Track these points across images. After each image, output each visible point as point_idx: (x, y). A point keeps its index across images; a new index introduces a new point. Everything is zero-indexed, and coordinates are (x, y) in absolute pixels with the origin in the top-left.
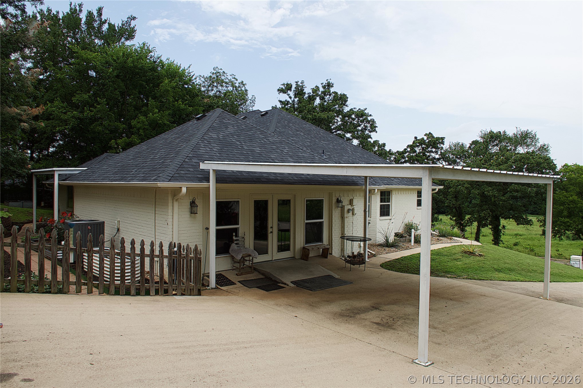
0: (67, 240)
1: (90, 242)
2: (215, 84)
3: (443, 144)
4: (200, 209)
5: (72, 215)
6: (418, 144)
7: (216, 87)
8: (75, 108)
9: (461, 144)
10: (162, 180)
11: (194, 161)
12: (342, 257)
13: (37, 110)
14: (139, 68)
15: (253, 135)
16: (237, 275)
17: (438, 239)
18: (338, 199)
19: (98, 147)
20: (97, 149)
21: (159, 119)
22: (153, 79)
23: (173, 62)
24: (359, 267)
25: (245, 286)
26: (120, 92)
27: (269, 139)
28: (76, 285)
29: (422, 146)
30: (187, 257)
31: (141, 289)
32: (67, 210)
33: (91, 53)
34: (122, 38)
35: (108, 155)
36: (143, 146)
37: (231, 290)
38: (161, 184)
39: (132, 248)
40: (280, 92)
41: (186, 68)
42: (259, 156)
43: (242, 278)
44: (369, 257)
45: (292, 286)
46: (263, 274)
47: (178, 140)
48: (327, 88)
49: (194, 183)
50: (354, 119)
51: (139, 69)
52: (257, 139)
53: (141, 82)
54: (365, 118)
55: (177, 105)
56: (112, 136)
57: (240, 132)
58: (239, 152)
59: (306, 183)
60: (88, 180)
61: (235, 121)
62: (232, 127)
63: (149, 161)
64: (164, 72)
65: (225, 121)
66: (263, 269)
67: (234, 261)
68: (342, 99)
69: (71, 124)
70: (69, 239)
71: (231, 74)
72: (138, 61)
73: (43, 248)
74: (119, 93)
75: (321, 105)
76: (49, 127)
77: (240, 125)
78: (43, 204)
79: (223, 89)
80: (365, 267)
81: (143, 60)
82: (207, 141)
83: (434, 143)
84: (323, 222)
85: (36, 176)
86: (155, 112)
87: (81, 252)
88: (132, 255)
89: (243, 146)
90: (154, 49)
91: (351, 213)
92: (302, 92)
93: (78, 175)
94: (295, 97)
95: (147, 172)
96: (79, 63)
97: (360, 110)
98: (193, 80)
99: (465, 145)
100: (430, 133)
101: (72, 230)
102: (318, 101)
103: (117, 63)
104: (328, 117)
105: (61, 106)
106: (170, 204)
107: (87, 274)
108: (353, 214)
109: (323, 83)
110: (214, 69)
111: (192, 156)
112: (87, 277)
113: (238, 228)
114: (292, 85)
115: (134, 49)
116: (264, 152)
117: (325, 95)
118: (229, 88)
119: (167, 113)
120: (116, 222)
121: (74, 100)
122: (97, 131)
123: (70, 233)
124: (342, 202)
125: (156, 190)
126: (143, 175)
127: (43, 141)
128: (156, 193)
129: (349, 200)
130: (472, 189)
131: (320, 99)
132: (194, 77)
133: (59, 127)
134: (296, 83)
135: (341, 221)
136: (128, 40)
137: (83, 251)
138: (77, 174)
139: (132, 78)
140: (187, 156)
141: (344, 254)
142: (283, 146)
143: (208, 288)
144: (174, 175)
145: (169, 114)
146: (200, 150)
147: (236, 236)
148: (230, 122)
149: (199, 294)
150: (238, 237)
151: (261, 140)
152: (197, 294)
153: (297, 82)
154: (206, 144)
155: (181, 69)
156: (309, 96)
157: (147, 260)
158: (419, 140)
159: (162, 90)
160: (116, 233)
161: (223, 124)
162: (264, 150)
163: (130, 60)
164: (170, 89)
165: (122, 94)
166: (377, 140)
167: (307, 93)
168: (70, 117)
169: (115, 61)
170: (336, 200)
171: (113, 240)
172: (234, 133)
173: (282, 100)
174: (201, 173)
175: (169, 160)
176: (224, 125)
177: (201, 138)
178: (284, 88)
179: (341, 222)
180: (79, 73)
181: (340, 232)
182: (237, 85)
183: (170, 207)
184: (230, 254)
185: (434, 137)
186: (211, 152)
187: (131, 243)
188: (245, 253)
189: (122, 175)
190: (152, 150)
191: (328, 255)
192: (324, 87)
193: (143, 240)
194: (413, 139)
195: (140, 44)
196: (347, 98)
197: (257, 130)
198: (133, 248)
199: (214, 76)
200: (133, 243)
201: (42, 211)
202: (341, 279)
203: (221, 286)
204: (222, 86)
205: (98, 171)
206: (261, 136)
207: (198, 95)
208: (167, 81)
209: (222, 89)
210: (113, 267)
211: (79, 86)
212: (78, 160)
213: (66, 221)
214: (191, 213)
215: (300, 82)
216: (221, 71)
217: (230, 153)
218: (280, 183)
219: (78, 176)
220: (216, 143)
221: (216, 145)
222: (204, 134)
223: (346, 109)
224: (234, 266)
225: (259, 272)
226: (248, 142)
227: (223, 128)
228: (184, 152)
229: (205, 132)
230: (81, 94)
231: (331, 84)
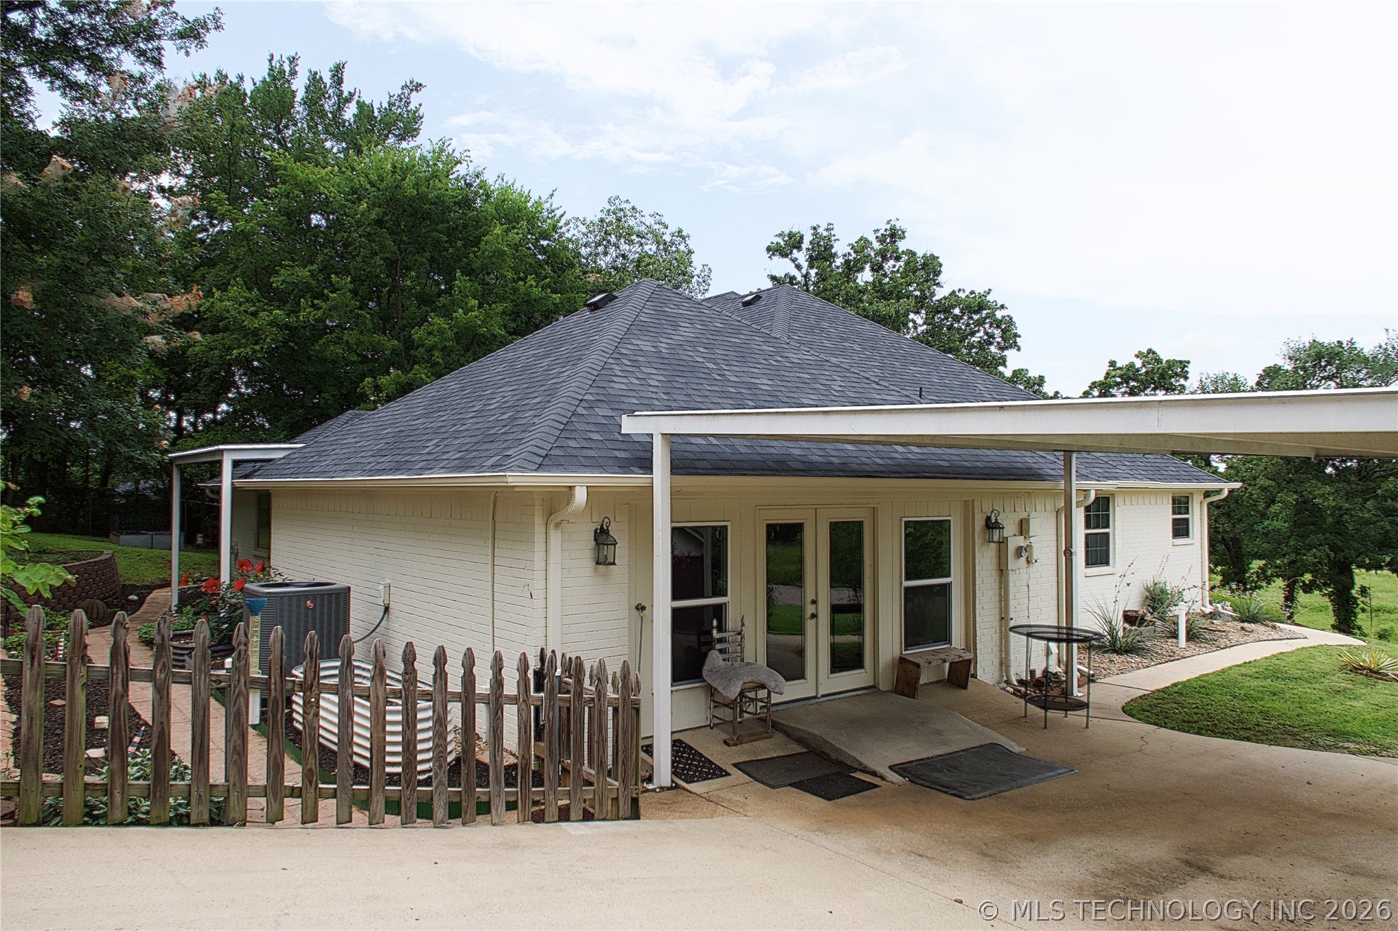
0: (240, 653)
1: (311, 658)
2: (613, 239)
3: (1186, 378)
4: (622, 552)
5: (265, 568)
6: (1119, 380)
7: (614, 245)
8: (277, 303)
9: (1231, 376)
10: (519, 466)
11: (601, 412)
12: (1005, 685)
13: (183, 300)
14: (432, 201)
15: (746, 346)
16: (725, 742)
17: (1242, 628)
18: (988, 519)
19: (333, 396)
20: (329, 402)
21: (479, 322)
22: (465, 226)
23: (513, 184)
24: (1066, 716)
25: (756, 780)
26: (385, 259)
27: (788, 355)
28: (266, 796)
29: (1127, 383)
30: (599, 700)
31: (464, 804)
32: (256, 553)
33: (316, 170)
34: (390, 136)
35: (357, 414)
36: (451, 382)
37: (719, 793)
38: (515, 478)
39: (438, 675)
40: (773, 254)
41: (543, 199)
42: (770, 399)
43: (743, 753)
44: (1081, 683)
45: (896, 781)
46: (799, 741)
47: (546, 362)
48: (888, 240)
49: (609, 473)
50: (957, 319)
51: (432, 204)
52: (758, 356)
53: (435, 233)
54: (987, 313)
55: (522, 289)
56: (365, 368)
57: (711, 337)
58: (717, 388)
59: (909, 472)
60: (307, 474)
61: (694, 309)
62: (687, 325)
63: (472, 418)
64: (491, 209)
65: (670, 310)
66: (800, 727)
67: (714, 701)
68: (930, 268)
69: (268, 340)
70: (246, 651)
71: (652, 213)
72: (429, 184)
73: (165, 678)
74: (382, 262)
75: (877, 286)
76: (216, 349)
77: (709, 320)
78: (200, 540)
79: (633, 252)
80: (1088, 716)
81: (440, 181)
82: (630, 360)
83: (1162, 376)
84: (949, 584)
85: (179, 466)
86: (469, 305)
87: (282, 689)
88: (438, 698)
89: (726, 372)
90: (467, 154)
91: (1023, 560)
92: (827, 253)
93: (282, 461)
94: (811, 267)
95: (469, 445)
96: (289, 193)
97: (973, 295)
98: (561, 227)
99: (1242, 379)
100: (1150, 351)
101: (256, 620)
102: (865, 276)
103: (379, 189)
104: (897, 312)
105: (245, 297)
106: (539, 537)
107: (301, 740)
108: (1028, 562)
109: (878, 230)
110: (609, 202)
111: (593, 399)
112: (301, 749)
113: (725, 604)
114: (802, 237)
115: (418, 155)
116: (783, 389)
117: (885, 258)
118: (646, 248)
119: (500, 308)
120: (381, 587)
121: (276, 281)
122: (329, 356)
123: (252, 629)
124: (1003, 528)
125: (495, 497)
126: (458, 455)
127: (202, 384)
128: (495, 506)
129: (1017, 520)
130: (1278, 492)
131: (873, 270)
132: (563, 221)
133: (239, 347)
134: (812, 232)
135: (997, 581)
136: (405, 139)
137: (289, 686)
138: (281, 459)
139: (413, 227)
140: (581, 400)
141: (1008, 676)
142: (826, 373)
143: (650, 787)
144: (552, 452)
145: (504, 313)
146: (613, 384)
147: (720, 629)
148: (681, 312)
149: (635, 815)
150: (725, 631)
151: (767, 357)
152: (628, 814)
153: (815, 228)
154: (627, 368)
155: (532, 201)
156: (847, 262)
157: (482, 714)
158: (1120, 369)
159: (487, 253)
160: (382, 620)
161: (665, 318)
162: (779, 383)
163: (410, 179)
164: (506, 249)
165: (391, 264)
166: (1022, 370)
167: (840, 254)
168: (265, 323)
169: (373, 185)
170: (983, 523)
171: (381, 650)
172: (696, 340)
173: (778, 275)
174: (623, 447)
175: (531, 412)
176: (667, 318)
177: (611, 352)
178: (782, 243)
179: (996, 586)
180: (289, 219)
181: (997, 612)
182: (667, 238)
183: (539, 547)
184: (704, 681)
185: (1159, 361)
186: (642, 388)
187: (435, 659)
188: (750, 679)
189: (398, 458)
190: (477, 390)
191: (967, 679)
192: (881, 240)
193: (469, 650)
194: (1106, 368)
195: (434, 143)
196: (941, 265)
197: (754, 334)
198: (441, 675)
199: (612, 218)
200: (440, 659)
201: (197, 556)
202: (1032, 755)
203: (688, 782)
204: (631, 242)
205: (334, 450)
206: (766, 348)
207: (572, 266)
208: (498, 230)
209: (630, 251)
210: (382, 735)
211: (286, 249)
212: (283, 431)
213: (247, 585)
214: (598, 563)
215: (824, 226)
216: (628, 206)
217: (693, 392)
218: (841, 474)
219: (282, 464)
220: (654, 365)
221: (655, 372)
222: (619, 340)
223: (940, 293)
224: (714, 716)
225: (788, 733)
226: (737, 364)
227: (665, 326)
228: (571, 389)
229: (621, 337)
230: (292, 267)
231: (900, 233)
